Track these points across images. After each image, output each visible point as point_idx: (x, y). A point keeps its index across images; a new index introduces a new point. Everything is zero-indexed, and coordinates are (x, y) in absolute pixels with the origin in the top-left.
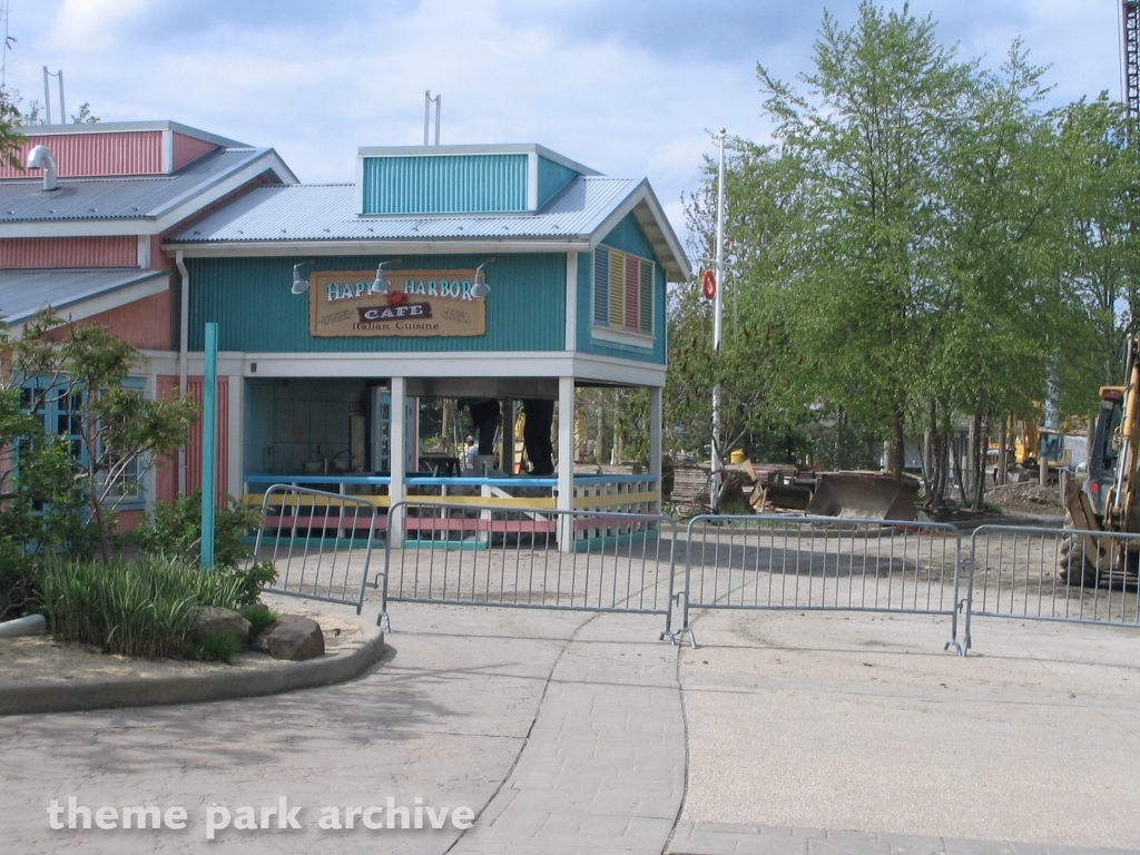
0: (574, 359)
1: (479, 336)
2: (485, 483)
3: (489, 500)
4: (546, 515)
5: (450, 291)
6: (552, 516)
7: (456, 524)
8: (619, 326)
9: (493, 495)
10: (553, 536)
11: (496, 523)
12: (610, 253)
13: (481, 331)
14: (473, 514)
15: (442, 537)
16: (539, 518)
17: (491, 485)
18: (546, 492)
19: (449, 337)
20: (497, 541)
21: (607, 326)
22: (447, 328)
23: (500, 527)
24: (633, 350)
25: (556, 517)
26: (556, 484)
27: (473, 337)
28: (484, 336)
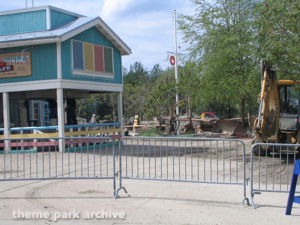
0: (61, 82)
1: (29, 76)
2: (34, 128)
3: (36, 135)
4: (54, 139)
5: (19, 60)
6: (57, 140)
7: (26, 144)
8: (92, 70)
9: (37, 133)
10: (58, 146)
11: (38, 143)
12: (83, 44)
13: (30, 74)
14: (32, 140)
15: (22, 149)
16: (52, 140)
17: (36, 129)
18: (55, 131)
19: (20, 77)
20: (39, 150)
21: (83, 70)
22: (19, 74)
23: (40, 144)
24: (102, 79)
25: (58, 140)
26: (57, 128)
27: (28, 76)
28: (31, 75)
